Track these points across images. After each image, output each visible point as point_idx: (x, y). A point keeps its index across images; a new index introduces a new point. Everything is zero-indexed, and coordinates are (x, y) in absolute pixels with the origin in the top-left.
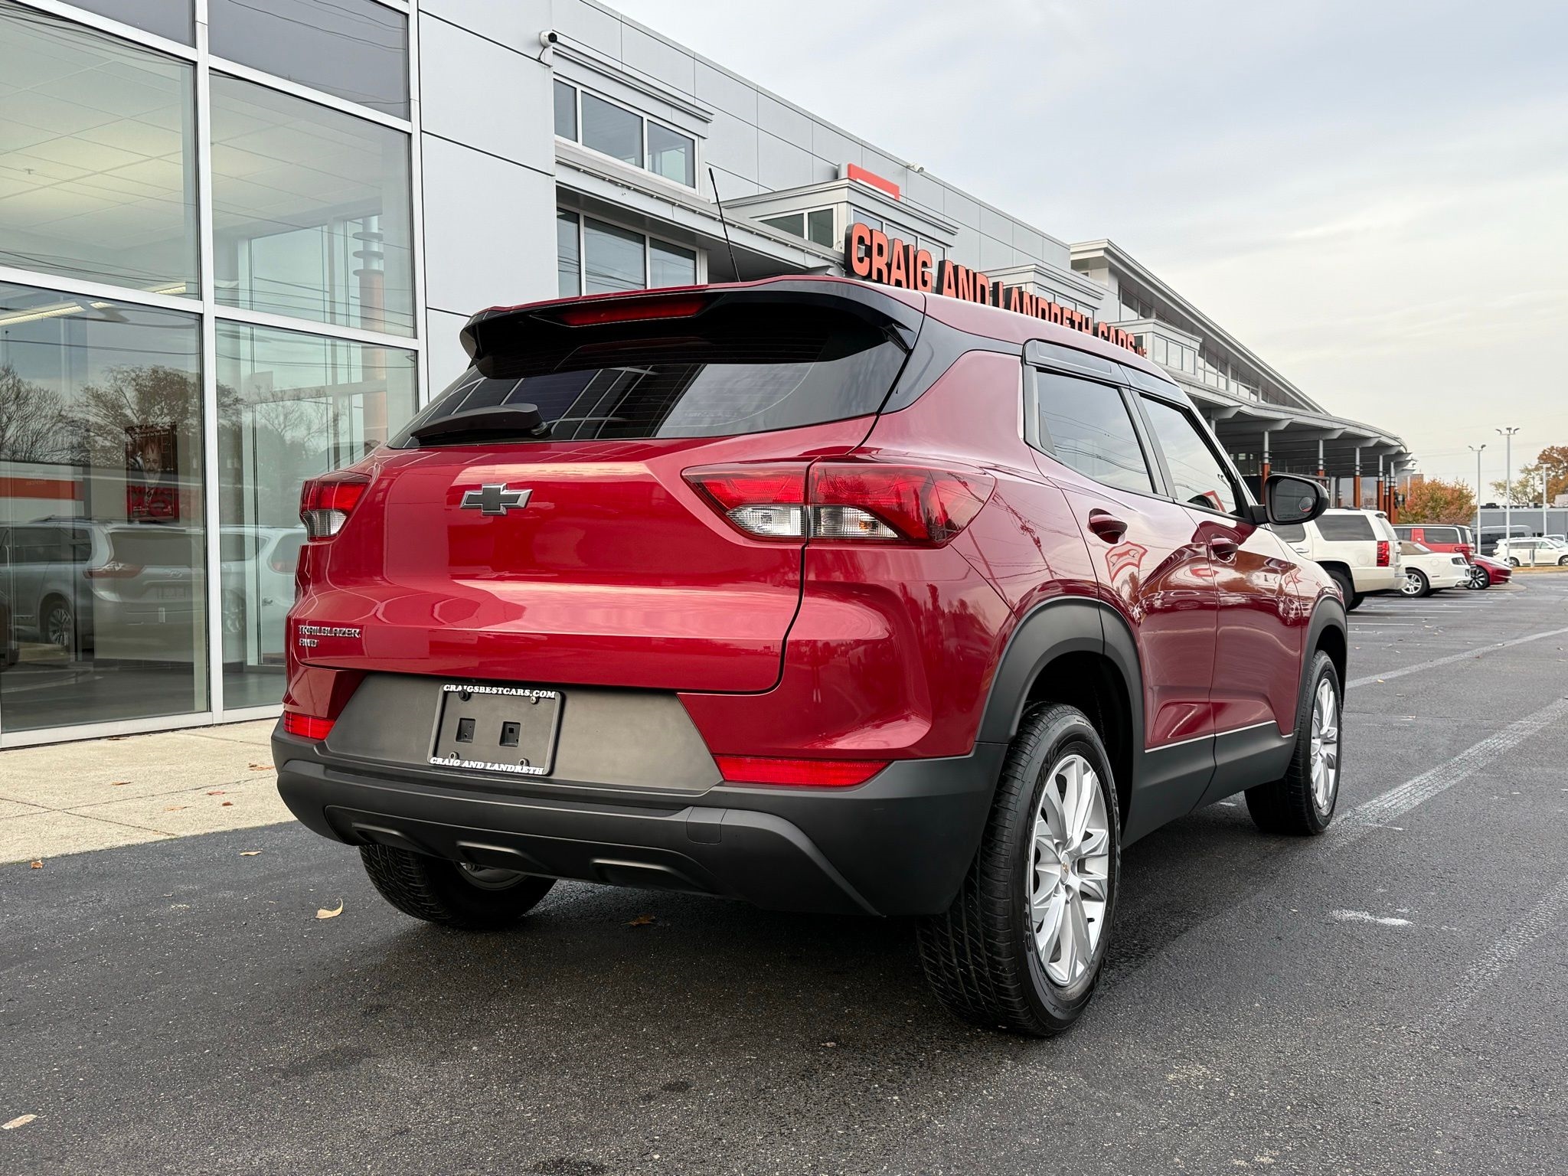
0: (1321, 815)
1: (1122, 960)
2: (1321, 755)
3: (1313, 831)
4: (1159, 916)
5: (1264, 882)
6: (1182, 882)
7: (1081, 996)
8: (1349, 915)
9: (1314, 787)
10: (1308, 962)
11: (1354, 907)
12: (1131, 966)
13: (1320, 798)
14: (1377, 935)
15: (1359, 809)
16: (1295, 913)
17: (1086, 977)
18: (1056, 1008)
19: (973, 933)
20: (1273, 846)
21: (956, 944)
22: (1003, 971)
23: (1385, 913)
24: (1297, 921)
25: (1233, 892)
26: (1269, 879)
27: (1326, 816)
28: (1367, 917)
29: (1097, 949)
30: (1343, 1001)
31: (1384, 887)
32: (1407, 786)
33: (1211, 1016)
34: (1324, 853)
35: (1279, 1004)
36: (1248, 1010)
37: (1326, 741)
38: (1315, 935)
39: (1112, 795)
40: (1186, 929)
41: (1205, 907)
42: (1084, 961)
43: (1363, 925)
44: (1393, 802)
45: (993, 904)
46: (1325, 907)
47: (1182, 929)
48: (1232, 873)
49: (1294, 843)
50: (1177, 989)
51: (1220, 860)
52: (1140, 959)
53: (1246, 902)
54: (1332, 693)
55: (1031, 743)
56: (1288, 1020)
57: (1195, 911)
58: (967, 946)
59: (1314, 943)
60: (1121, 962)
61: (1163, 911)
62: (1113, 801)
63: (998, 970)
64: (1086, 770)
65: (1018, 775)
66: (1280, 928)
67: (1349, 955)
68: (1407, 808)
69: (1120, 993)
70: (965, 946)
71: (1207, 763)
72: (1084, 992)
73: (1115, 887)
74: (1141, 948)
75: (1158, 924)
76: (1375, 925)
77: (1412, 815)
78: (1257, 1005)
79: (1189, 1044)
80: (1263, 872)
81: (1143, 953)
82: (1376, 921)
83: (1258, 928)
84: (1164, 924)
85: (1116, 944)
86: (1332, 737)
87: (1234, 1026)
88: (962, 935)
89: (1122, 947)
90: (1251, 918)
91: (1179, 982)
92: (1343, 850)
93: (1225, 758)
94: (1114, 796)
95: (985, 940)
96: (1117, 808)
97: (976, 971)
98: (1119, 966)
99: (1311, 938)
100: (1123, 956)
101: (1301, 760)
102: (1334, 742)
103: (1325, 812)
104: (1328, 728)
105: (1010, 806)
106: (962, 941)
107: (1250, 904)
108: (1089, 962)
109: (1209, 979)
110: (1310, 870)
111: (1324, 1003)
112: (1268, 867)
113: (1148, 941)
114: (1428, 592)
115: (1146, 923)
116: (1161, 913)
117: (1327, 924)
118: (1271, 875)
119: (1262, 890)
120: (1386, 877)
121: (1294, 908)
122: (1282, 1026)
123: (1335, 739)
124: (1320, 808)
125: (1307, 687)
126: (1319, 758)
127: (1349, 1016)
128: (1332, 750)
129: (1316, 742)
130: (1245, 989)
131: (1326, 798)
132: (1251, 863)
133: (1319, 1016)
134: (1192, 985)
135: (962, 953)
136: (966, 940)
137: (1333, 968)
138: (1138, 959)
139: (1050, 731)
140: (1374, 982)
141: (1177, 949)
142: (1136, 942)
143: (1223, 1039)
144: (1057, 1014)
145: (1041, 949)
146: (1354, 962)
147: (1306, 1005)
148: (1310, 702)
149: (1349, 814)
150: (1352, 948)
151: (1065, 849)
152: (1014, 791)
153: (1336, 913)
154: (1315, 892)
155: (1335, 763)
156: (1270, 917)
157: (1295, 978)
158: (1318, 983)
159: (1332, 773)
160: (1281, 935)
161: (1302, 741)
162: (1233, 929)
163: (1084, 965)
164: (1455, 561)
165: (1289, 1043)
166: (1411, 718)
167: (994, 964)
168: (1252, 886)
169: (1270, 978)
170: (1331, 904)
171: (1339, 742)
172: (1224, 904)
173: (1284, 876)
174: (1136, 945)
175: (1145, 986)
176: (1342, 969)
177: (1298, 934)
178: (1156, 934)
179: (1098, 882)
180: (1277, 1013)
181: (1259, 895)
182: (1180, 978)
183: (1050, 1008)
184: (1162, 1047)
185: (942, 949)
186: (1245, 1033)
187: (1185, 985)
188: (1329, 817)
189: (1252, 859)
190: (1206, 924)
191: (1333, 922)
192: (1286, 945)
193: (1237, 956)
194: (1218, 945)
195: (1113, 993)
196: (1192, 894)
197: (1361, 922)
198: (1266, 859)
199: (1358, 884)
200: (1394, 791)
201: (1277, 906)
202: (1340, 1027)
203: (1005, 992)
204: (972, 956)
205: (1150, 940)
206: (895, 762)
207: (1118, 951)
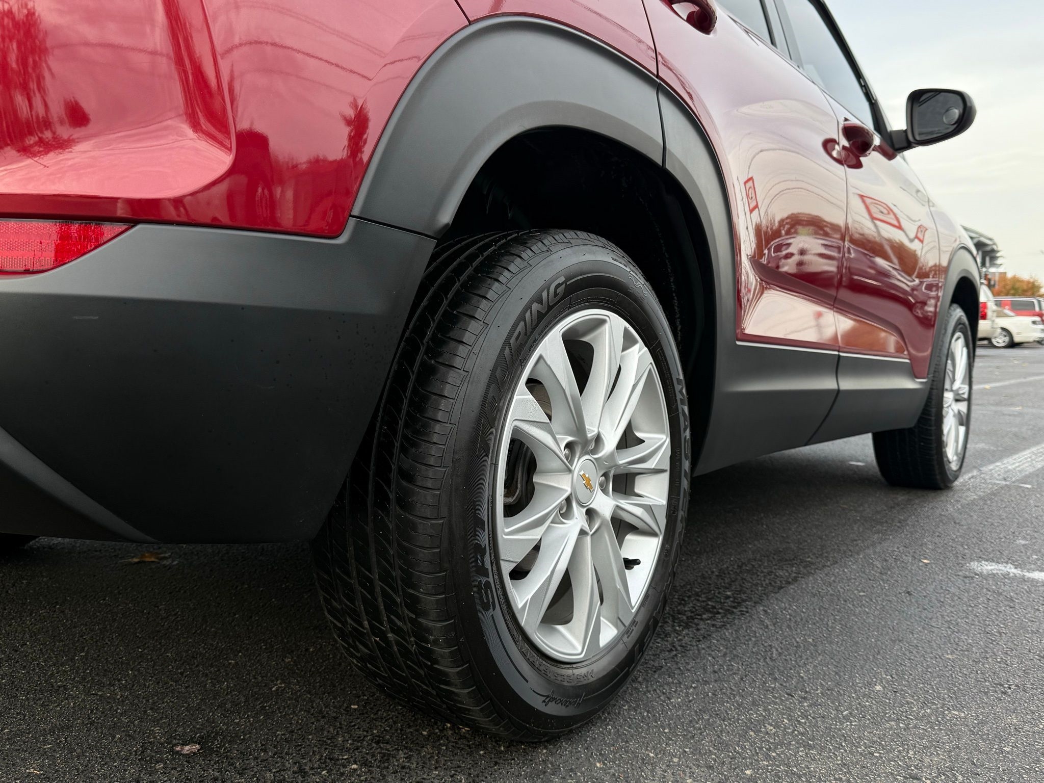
0: (950, 468)
1: (704, 616)
2: (952, 410)
3: (942, 485)
4: (766, 564)
5: (891, 531)
6: (800, 529)
7: (604, 677)
8: (988, 567)
9: (945, 438)
10: (946, 625)
11: (995, 559)
12: (713, 625)
13: (951, 453)
14: (1029, 592)
15: (984, 469)
16: (926, 564)
17: (621, 646)
18: (549, 699)
19: (386, 578)
20: (901, 497)
21: (363, 596)
22: (435, 642)
23: (1033, 566)
24: (930, 573)
25: (856, 540)
26: (896, 528)
27: (956, 471)
28: (1012, 570)
29: (643, 604)
30: (1002, 685)
31: (1024, 538)
32: (1026, 453)
33: (810, 706)
34: (954, 506)
35: (909, 686)
36: (864, 696)
37: (958, 398)
38: (953, 590)
39: (678, 387)
40: (795, 580)
41: (821, 555)
42: (617, 621)
43: (1008, 579)
44: (1017, 464)
45: (414, 527)
46: (960, 558)
47: (790, 580)
48: (855, 522)
49: (923, 496)
50: (768, 660)
51: (844, 509)
52: (729, 616)
53: (870, 551)
54: (965, 350)
55: (512, 267)
56: (924, 716)
57: (809, 559)
58: (380, 600)
59: (953, 600)
60: (701, 619)
61: (771, 559)
62: (679, 397)
63: (427, 642)
64: (628, 342)
65: (479, 314)
66: (909, 581)
67: (998, 616)
68: (1031, 470)
69: (688, 663)
70: (376, 600)
71: (827, 383)
72: (613, 670)
73: (679, 518)
74: (733, 602)
75: (762, 572)
76: (1024, 580)
77: (1037, 476)
78: (878, 688)
79: (767, 757)
80: (890, 521)
81: (734, 607)
82: (1024, 576)
83: (883, 580)
84: (770, 573)
85: (703, 596)
86: (963, 394)
87: (842, 724)
88: (371, 581)
89: (710, 599)
90: (876, 568)
91: (774, 650)
92: (973, 502)
93: (848, 384)
94: (681, 390)
95: (404, 591)
96: (686, 409)
97: (398, 644)
98: (697, 625)
99: (948, 594)
100: (708, 611)
101: (934, 410)
102: (964, 400)
103: (954, 466)
104: (960, 384)
105: (458, 362)
106: (371, 591)
107: (875, 552)
108: (627, 625)
109: (815, 646)
110: (941, 521)
111: (975, 687)
112: (895, 517)
113: (744, 593)
114: (1013, 345)
115: (748, 571)
116: (769, 561)
117: (965, 577)
118: (898, 524)
119: (889, 539)
120: (1024, 529)
121: (926, 558)
122: (915, 727)
123: (966, 396)
124: (950, 462)
125: (942, 336)
126: (951, 414)
127: (1014, 711)
128: (963, 407)
129: (948, 396)
130: (862, 662)
131: (956, 454)
132: (878, 512)
133: (970, 709)
134: (790, 655)
135: (374, 615)
136: (378, 589)
137: (980, 634)
138: (725, 615)
139: (553, 257)
140: (1039, 655)
141: (780, 604)
142: (729, 593)
143: (823, 749)
144: (553, 709)
145: (520, 605)
146: (1006, 626)
147: (949, 690)
148: (946, 352)
149: (975, 473)
150: (1001, 607)
151: (587, 453)
152: (467, 338)
153: (974, 565)
154: (949, 542)
155: (965, 420)
156: (898, 567)
157: (932, 648)
158: (963, 655)
159: (962, 429)
160: (911, 589)
161: (935, 391)
162: (853, 581)
163: (616, 626)
164: (1034, 323)
165: (927, 760)
166: (1018, 409)
167: (421, 633)
168: (876, 535)
169: (897, 647)
170: (968, 555)
171: (969, 400)
172: (845, 552)
173: (913, 526)
174: (728, 597)
175: (725, 655)
176: (992, 634)
177: (931, 588)
178: (756, 585)
179: (649, 509)
180: (908, 703)
181: (885, 544)
182: (775, 644)
183: (537, 703)
184: (723, 763)
185: (346, 605)
186: (860, 737)
187: (780, 654)
188: (957, 473)
189: (879, 509)
190: (820, 575)
191: (972, 575)
192: (917, 602)
193: (854, 615)
194: (832, 601)
195: (677, 663)
196: (809, 541)
197: (1006, 576)
198: (893, 510)
199: (994, 535)
200: (1016, 457)
201: (906, 556)
202: (1004, 729)
203: (442, 677)
204: (388, 617)
205: (748, 591)
206: (139, 227)
207: (704, 604)
